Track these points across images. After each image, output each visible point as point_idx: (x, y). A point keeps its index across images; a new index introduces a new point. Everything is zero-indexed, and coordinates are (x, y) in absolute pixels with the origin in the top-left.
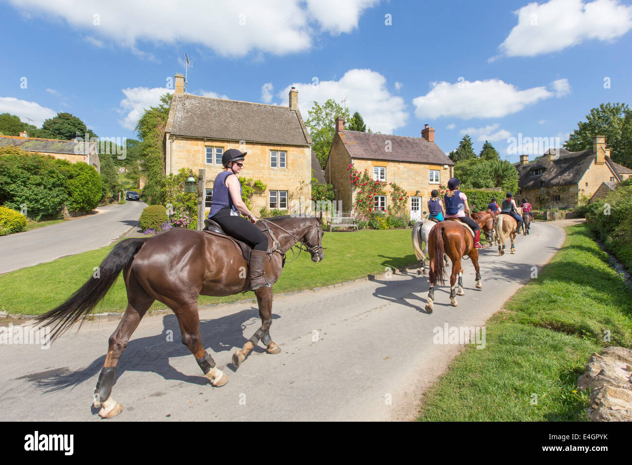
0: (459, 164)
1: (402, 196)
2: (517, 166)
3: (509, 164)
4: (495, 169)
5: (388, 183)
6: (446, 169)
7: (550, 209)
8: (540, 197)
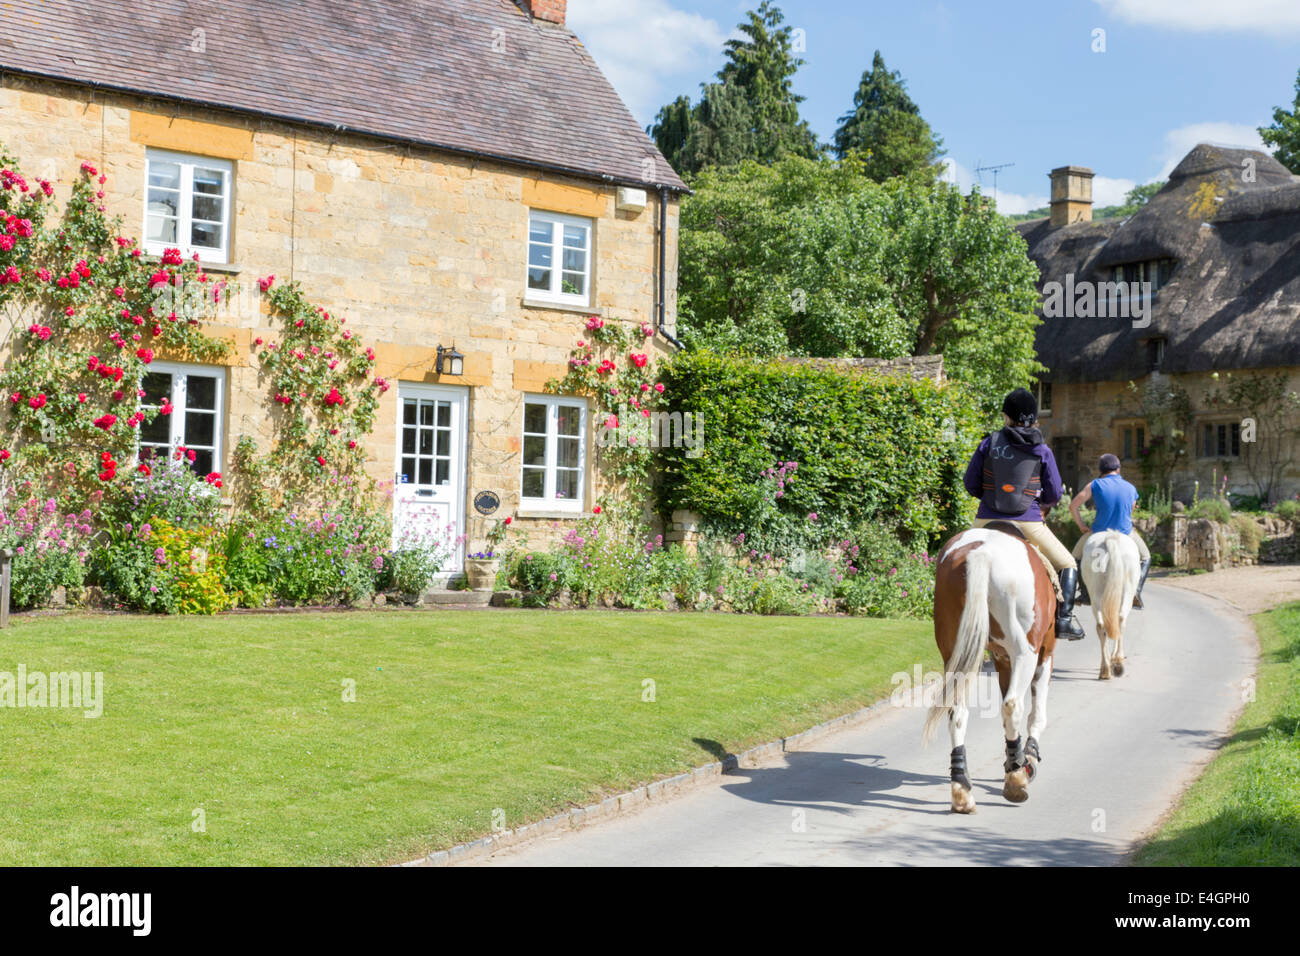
0: (715, 188)
1: (339, 382)
2: (1035, 234)
3: (991, 215)
4: (919, 239)
5: (249, 276)
6: (629, 214)
7: (1188, 503)
8: (1141, 432)
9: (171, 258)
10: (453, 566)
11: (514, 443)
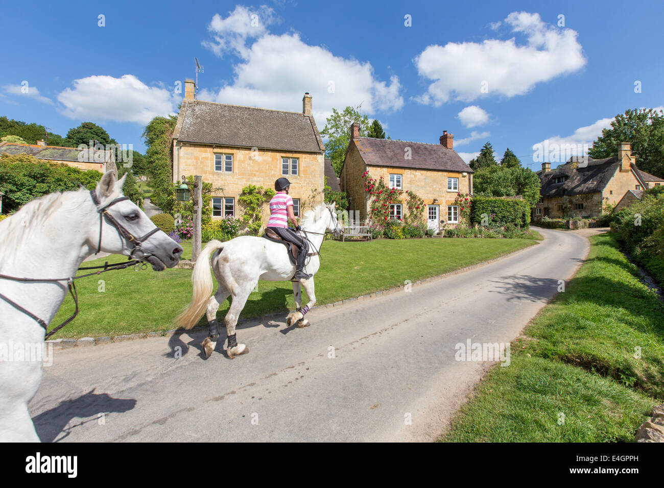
0: (480, 172)
1: (419, 205)
2: (539, 174)
3: (531, 172)
4: (517, 176)
5: (405, 190)
6: (464, 177)
7: (573, 218)
8: (562, 206)
9: (393, 189)
10: (437, 231)
11: (446, 213)
